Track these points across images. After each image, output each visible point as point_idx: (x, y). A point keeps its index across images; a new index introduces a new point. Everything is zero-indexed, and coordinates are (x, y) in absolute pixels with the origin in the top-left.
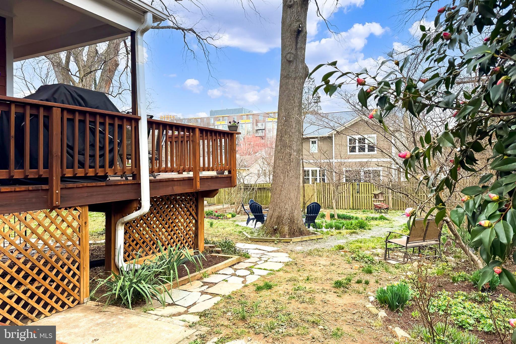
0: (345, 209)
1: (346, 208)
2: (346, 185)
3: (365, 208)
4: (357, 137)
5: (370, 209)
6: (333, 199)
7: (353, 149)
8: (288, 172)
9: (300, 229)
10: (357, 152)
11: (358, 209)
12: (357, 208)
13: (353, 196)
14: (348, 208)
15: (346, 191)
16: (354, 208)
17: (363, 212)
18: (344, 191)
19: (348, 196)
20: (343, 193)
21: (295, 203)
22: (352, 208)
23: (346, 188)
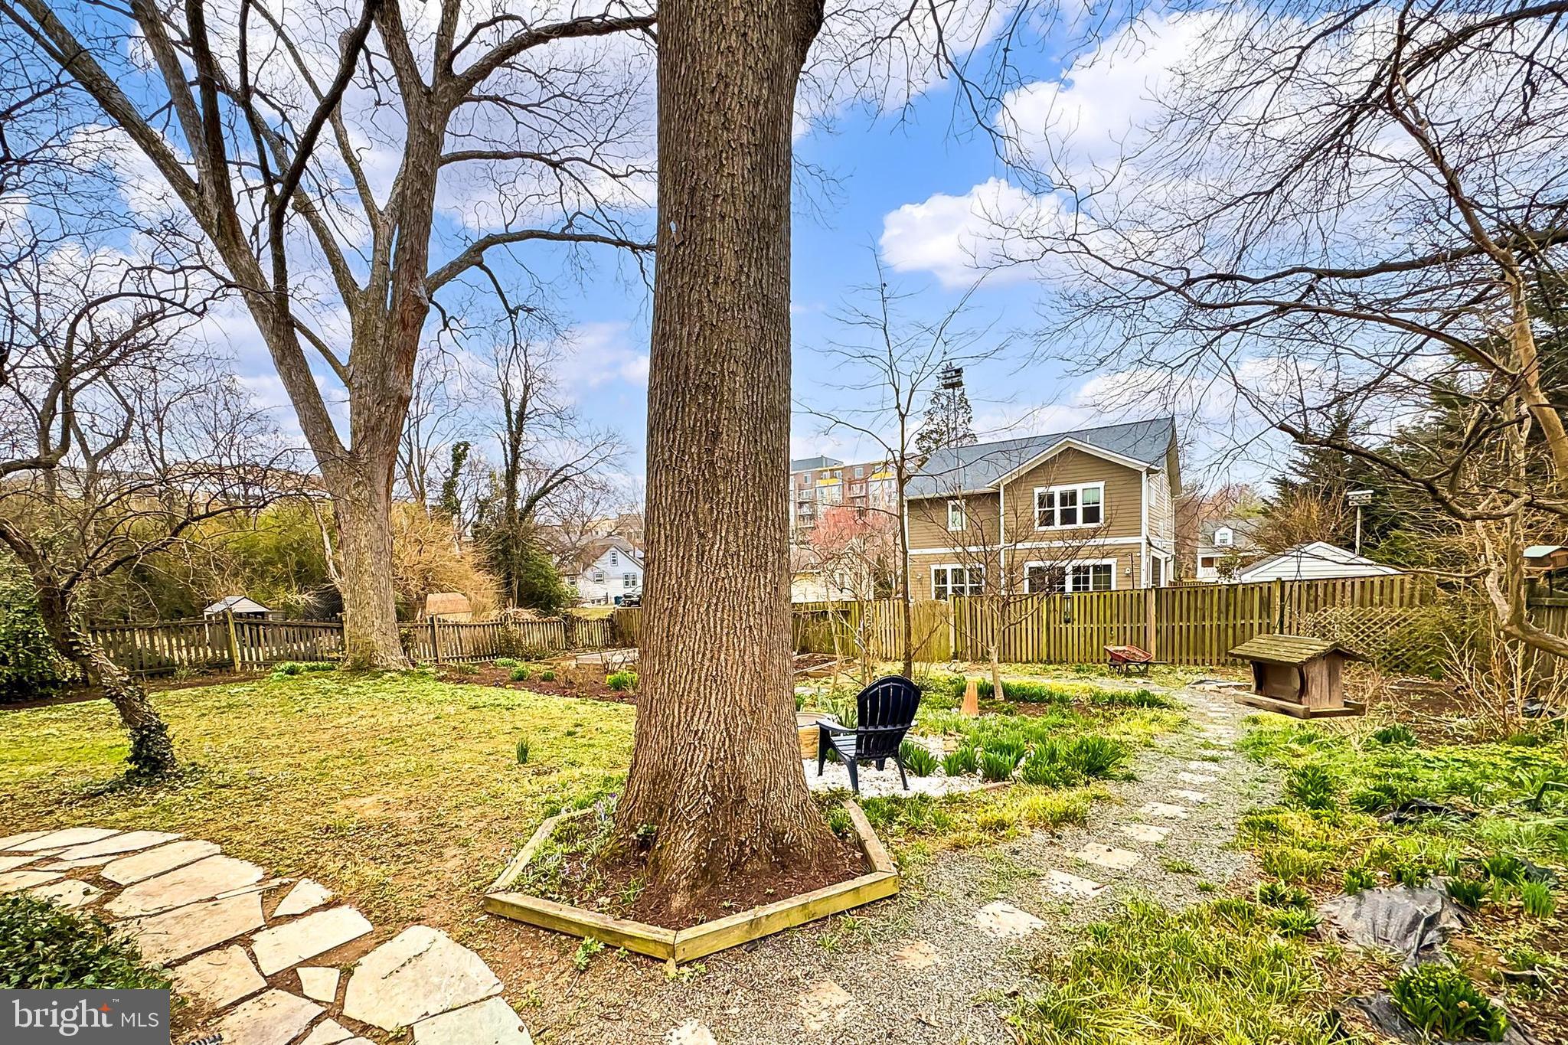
0: (1028, 662)
1: (1030, 658)
2: (1030, 600)
3: (1082, 660)
4: (1057, 490)
5: (1095, 660)
6: (990, 643)
7: (1048, 519)
8: (702, 536)
9: (778, 836)
10: (1058, 524)
11: (1061, 662)
12: (1058, 659)
13: (1048, 629)
14: (1036, 659)
15: (1030, 619)
16: (1052, 659)
17: (1078, 671)
18: (1026, 619)
19: (1035, 628)
20: (1024, 622)
21: (745, 704)
22: (1045, 658)
23: (1030, 611)
